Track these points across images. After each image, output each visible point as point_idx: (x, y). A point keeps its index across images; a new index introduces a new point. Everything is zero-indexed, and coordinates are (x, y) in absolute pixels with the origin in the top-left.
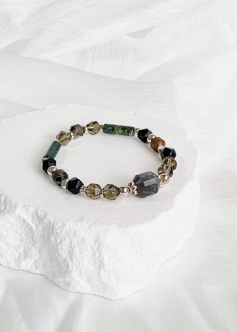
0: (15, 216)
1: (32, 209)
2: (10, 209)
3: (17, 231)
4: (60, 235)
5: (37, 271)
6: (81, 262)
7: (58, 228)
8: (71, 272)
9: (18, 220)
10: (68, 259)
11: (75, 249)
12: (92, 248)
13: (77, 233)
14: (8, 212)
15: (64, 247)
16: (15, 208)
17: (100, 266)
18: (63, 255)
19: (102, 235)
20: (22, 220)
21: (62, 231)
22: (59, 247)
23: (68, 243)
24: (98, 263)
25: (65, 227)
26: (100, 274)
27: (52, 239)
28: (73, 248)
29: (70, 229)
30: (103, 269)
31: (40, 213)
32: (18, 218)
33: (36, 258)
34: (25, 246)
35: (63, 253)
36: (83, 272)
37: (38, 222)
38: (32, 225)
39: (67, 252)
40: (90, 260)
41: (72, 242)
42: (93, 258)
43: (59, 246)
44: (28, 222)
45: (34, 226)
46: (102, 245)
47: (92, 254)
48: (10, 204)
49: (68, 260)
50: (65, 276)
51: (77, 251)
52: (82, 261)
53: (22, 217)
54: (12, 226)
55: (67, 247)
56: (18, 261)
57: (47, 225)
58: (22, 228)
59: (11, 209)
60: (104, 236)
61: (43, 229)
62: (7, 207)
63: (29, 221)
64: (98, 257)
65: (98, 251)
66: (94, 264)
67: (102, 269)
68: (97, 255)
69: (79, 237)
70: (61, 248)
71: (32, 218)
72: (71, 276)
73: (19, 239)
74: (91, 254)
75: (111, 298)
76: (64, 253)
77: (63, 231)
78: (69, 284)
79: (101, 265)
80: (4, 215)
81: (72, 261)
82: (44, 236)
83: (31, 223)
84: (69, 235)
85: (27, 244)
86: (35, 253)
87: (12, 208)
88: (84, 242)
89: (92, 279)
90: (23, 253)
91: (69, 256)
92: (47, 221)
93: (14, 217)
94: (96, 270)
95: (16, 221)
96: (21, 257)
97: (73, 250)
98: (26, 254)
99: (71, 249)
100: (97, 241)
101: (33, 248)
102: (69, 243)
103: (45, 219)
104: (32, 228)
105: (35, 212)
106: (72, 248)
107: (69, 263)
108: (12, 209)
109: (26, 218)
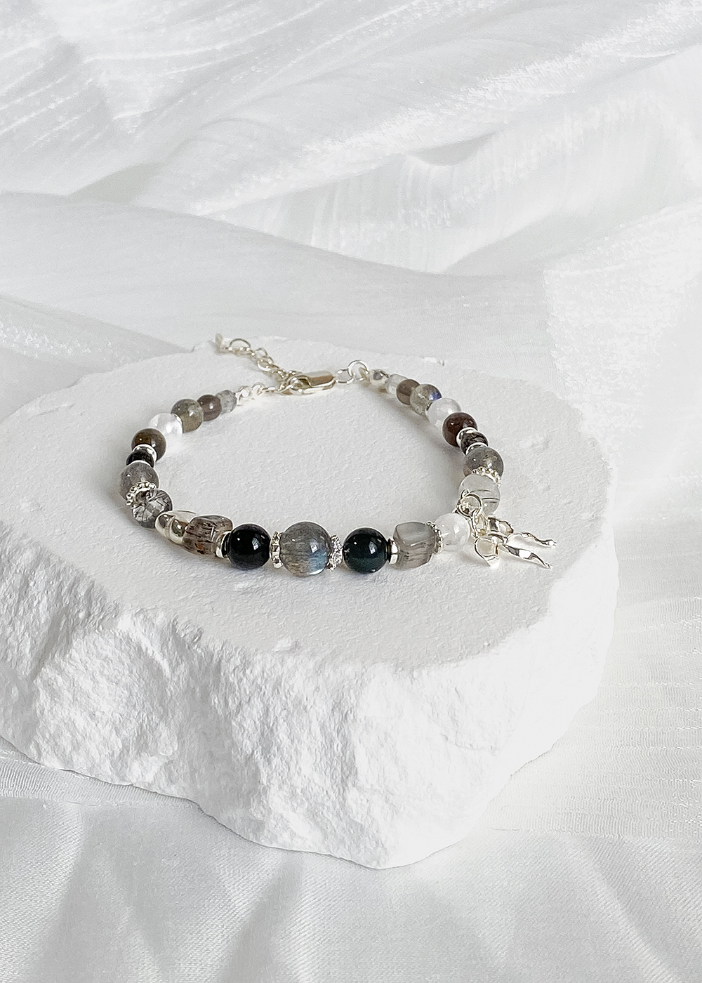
0: (115, 637)
1: (160, 619)
2: (101, 617)
3: (119, 678)
4: (237, 688)
5: (173, 790)
6: (292, 764)
7: (231, 670)
8: (265, 791)
9: (123, 647)
10: (258, 755)
11: (279, 727)
12: (323, 727)
13: (282, 685)
14: (97, 625)
15: (248, 724)
16: (115, 616)
17: (344, 778)
18: (244, 744)
19: (352, 691)
20: (132, 648)
21: (242, 680)
22: (234, 723)
23: (258, 712)
24: (339, 769)
25: (251, 667)
26: (344, 799)
27: (215, 700)
28: (271, 725)
29: (265, 674)
30: (354, 785)
31: (183, 630)
32: (124, 642)
33: (171, 751)
34: (141, 720)
35: (245, 740)
36: (299, 791)
37: (176, 653)
38: (161, 662)
39: (255, 738)
40: (318, 759)
41: (271, 709)
42: (326, 755)
43: (234, 720)
44: (150, 652)
45: (165, 665)
46: (351, 716)
47: (324, 743)
48: (101, 605)
49: (259, 758)
50: (247, 804)
51: (282, 735)
52: (297, 762)
53: (133, 640)
54: (106, 666)
55: (255, 722)
56: (120, 761)
57: (200, 663)
58: (134, 671)
59: (103, 618)
60: (357, 693)
61: (191, 673)
62: (94, 613)
63: (153, 652)
64: (339, 749)
65: (340, 735)
66: (328, 771)
67: (350, 785)
68: (338, 745)
69: (288, 696)
70: (241, 725)
71: (162, 643)
72: (265, 802)
73: (124, 700)
74: (322, 743)
75: (374, 865)
76: (248, 741)
77: (245, 680)
78: (259, 826)
79: (346, 773)
80: (85, 634)
81: (269, 761)
82: (194, 692)
83: (158, 657)
84: (261, 690)
85: (145, 715)
86: (167, 741)
87: (108, 614)
88: (302, 708)
89: (322, 813)
90: (134, 739)
91: (260, 747)
92: (202, 649)
93: (112, 641)
94: (334, 787)
95: (117, 651)
96: (128, 751)
97: (272, 730)
98: (143, 743)
99: (266, 728)
100: (337, 706)
101: (162, 725)
102: (260, 712)
103: (196, 646)
104: (160, 670)
105: (171, 625)
106: (268, 728)
107: (261, 767)
108: (108, 617)
109: (145, 643)
